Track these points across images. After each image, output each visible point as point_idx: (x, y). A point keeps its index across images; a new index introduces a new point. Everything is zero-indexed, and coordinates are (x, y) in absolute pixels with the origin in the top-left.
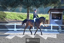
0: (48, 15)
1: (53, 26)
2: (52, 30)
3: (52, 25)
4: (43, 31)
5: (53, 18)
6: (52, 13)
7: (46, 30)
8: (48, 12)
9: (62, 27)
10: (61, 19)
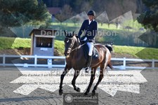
0: (30, 40)
1: (38, 59)
2: (36, 65)
3: (36, 57)
4: (21, 67)
5: (39, 46)
6: (36, 36)
7: (26, 65)
8: (30, 35)
9: (53, 60)
10: (51, 46)
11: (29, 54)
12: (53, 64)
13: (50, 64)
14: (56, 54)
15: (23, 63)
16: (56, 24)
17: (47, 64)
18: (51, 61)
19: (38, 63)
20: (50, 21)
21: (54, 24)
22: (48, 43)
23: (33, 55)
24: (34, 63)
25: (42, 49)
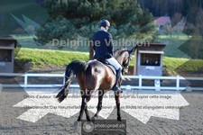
2: (140, 87)
3: (140, 77)
5: (144, 64)
6: (140, 52)
7: (129, 87)
9: (161, 81)
10: (158, 65)
11: (132, 74)
12: (161, 86)
13: (157, 86)
14: (165, 74)
15: (125, 85)
16: (165, 37)
17: (154, 85)
18: (158, 82)
19: (143, 85)
20: (158, 34)
21: (162, 37)
22: (155, 61)
23: (137, 75)
24: (138, 85)
25: (148, 67)
